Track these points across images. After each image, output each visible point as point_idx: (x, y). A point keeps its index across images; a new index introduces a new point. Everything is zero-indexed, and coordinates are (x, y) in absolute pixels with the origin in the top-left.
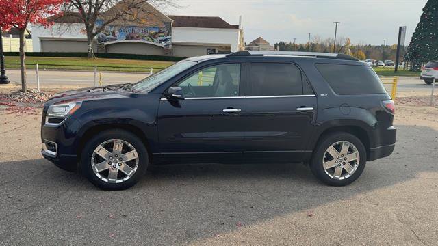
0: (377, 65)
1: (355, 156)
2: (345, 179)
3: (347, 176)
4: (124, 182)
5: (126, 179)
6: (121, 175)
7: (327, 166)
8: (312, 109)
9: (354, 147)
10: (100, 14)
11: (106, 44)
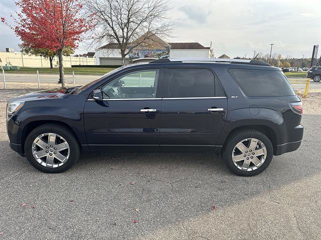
0: (297, 70)
1: (263, 152)
2: (253, 171)
3: (255, 168)
4: (59, 167)
5: (60, 165)
6: (56, 161)
7: (236, 159)
8: (222, 109)
9: (262, 143)
10: (130, 44)
11: (133, 60)
